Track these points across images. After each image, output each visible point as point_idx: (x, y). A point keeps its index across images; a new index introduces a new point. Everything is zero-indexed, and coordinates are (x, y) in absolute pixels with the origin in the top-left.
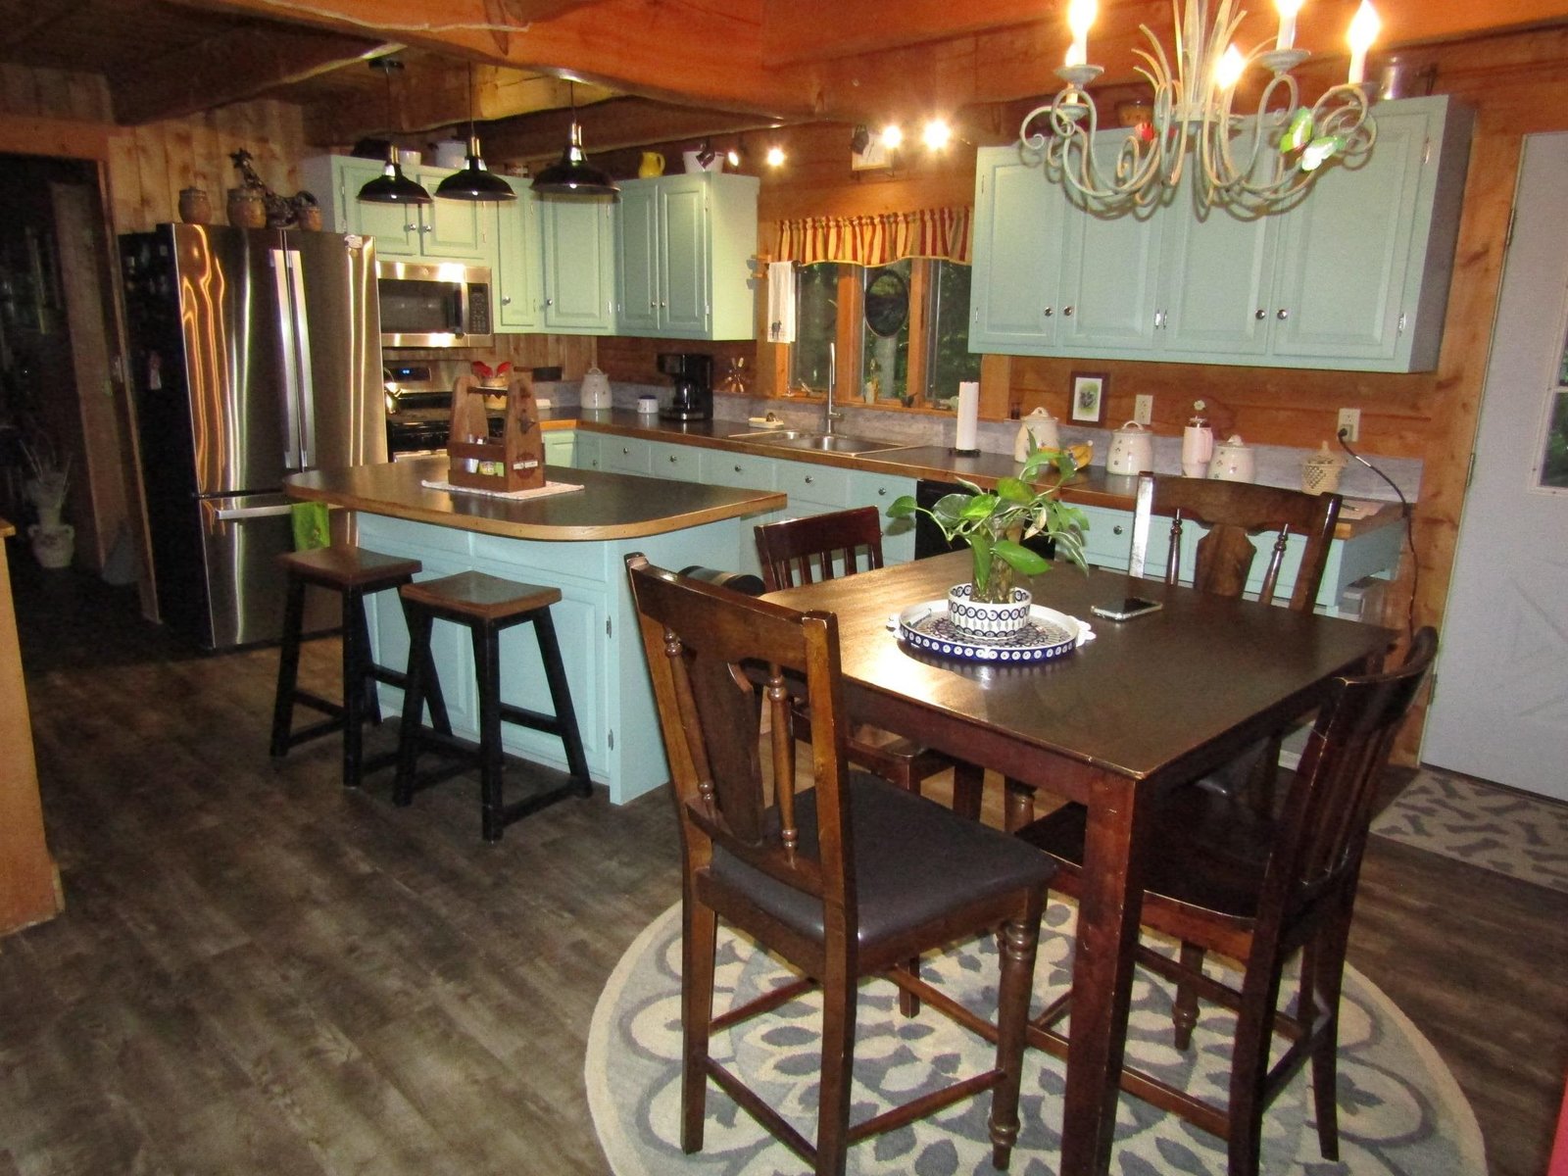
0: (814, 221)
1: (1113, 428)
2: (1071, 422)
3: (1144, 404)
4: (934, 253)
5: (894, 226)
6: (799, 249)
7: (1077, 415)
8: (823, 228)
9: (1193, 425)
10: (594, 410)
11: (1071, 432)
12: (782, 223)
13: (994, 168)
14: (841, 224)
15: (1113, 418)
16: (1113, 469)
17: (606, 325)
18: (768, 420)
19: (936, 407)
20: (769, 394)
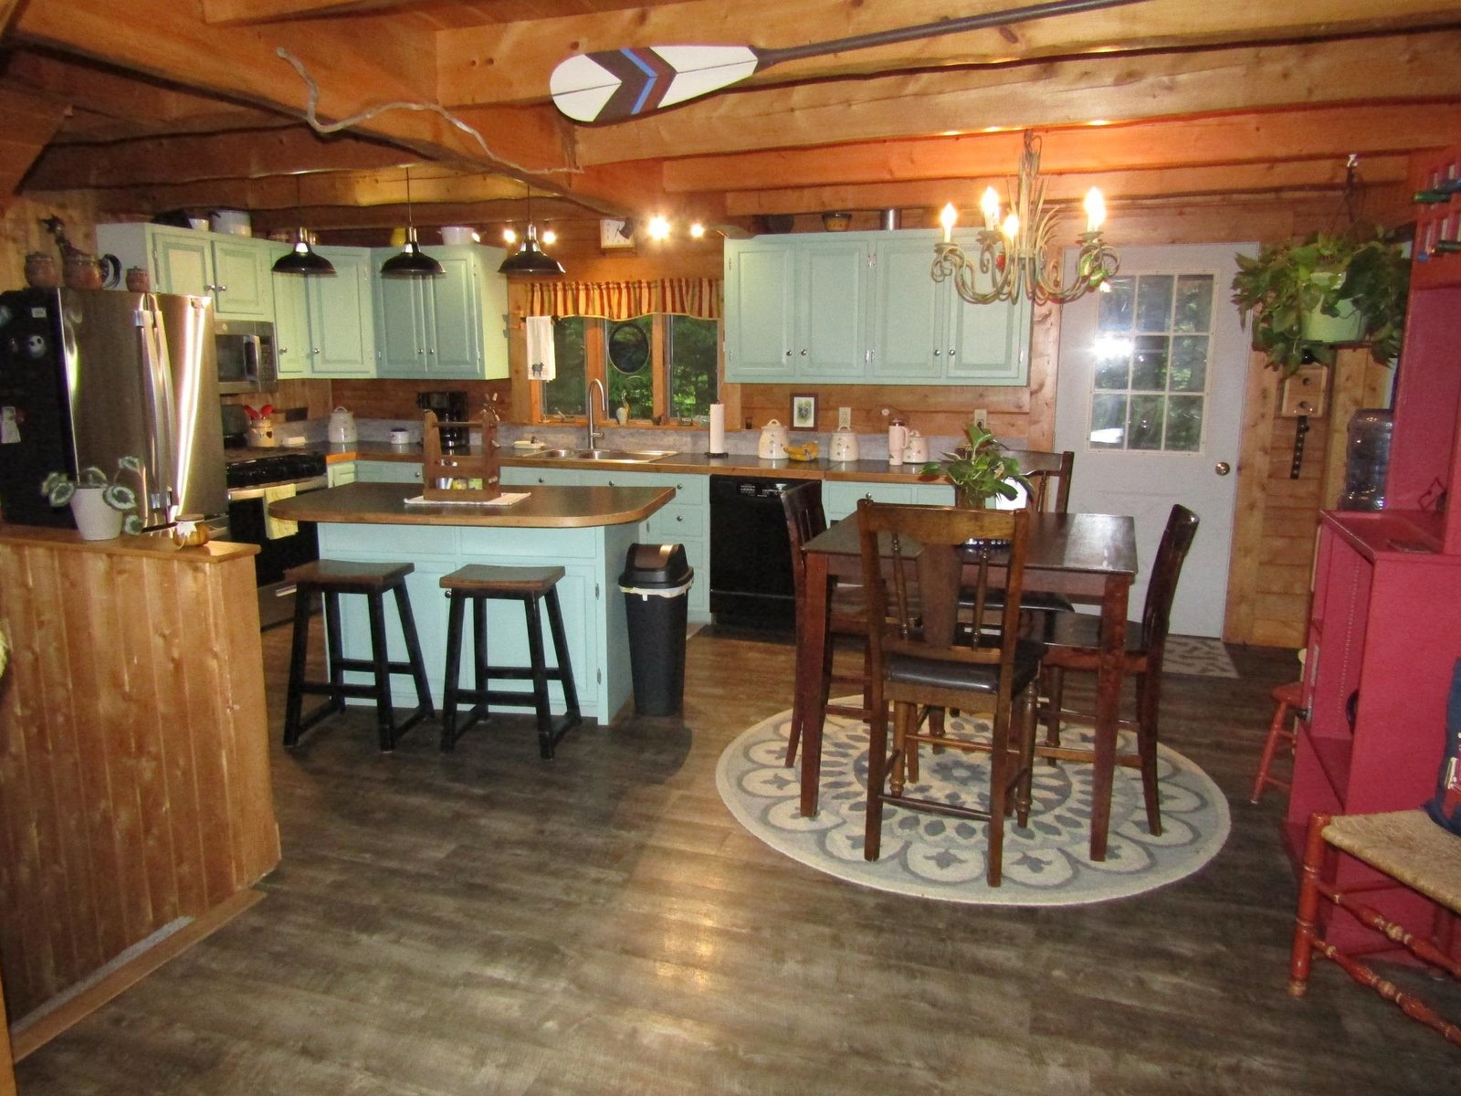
0: (564, 285)
1: (829, 431)
2: (792, 428)
3: (845, 413)
4: (674, 310)
5: (638, 290)
6: (550, 306)
7: (797, 424)
8: (572, 290)
9: (894, 425)
10: (342, 444)
11: (793, 435)
12: (533, 286)
13: (739, 253)
14: (590, 287)
15: (825, 424)
16: (834, 457)
17: (368, 370)
18: (532, 442)
19: (681, 424)
20: (526, 421)
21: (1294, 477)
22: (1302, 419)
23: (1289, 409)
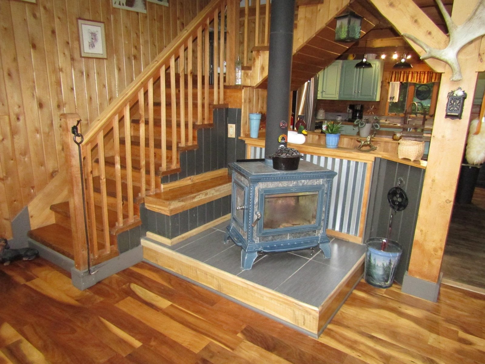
0: (404, 72)
6: (398, 78)
8: (407, 74)
12: (393, 72)
14: (414, 73)
17: (336, 97)
18: (386, 121)
20: (383, 114)
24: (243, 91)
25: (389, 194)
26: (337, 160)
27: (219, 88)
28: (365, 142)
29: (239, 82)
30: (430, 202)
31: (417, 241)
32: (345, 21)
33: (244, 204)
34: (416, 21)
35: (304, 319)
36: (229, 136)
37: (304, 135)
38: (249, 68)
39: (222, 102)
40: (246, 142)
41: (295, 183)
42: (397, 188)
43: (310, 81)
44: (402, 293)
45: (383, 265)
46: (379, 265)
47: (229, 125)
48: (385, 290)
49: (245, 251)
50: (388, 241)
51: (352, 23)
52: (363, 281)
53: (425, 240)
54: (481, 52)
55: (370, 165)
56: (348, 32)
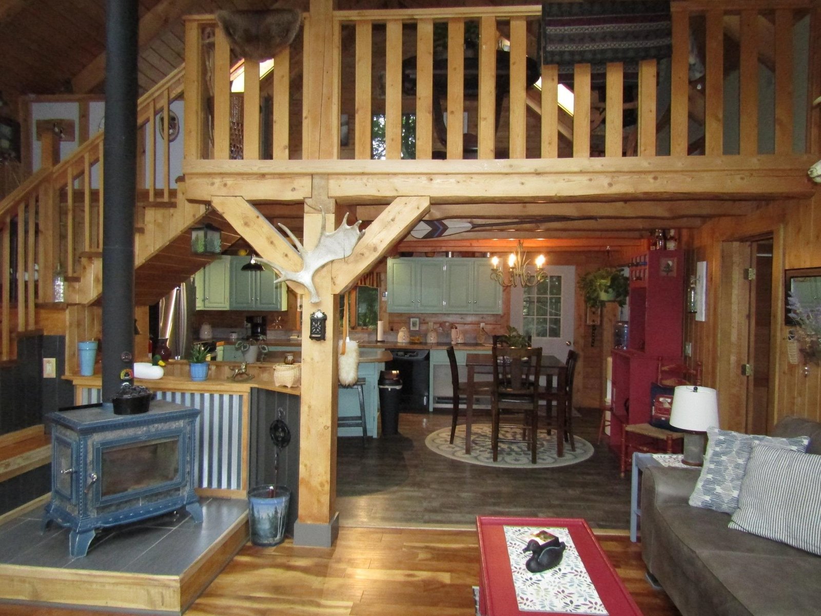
2: (410, 330)
3: (431, 325)
9: (454, 329)
11: (411, 333)
13: (394, 264)
16: (429, 342)
17: (226, 306)
18: (298, 337)
19: (363, 329)
20: (293, 329)
21: (592, 346)
22: (594, 326)
23: (589, 322)
24: (67, 311)
25: (271, 429)
26: (207, 396)
27: (26, 307)
28: (239, 370)
29: (61, 299)
30: (309, 431)
31: (303, 479)
32: (201, 234)
33: (72, 465)
34: (272, 243)
35: (162, 597)
36: (45, 375)
37: (162, 366)
38: (77, 279)
39: (32, 327)
40: (74, 383)
41: (145, 429)
42: (278, 421)
43: (179, 287)
44: (295, 546)
45: (269, 516)
46: (264, 517)
47: (45, 360)
48: (274, 548)
49: (75, 531)
50: (276, 488)
51: (209, 237)
52: (249, 544)
53: (310, 476)
54: (333, 276)
55: (246, 397)
56: (205, 246)
